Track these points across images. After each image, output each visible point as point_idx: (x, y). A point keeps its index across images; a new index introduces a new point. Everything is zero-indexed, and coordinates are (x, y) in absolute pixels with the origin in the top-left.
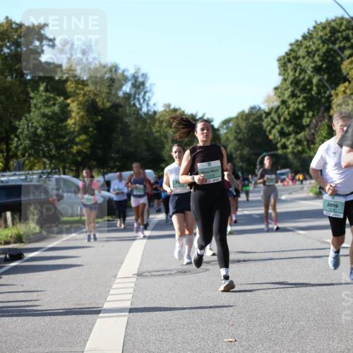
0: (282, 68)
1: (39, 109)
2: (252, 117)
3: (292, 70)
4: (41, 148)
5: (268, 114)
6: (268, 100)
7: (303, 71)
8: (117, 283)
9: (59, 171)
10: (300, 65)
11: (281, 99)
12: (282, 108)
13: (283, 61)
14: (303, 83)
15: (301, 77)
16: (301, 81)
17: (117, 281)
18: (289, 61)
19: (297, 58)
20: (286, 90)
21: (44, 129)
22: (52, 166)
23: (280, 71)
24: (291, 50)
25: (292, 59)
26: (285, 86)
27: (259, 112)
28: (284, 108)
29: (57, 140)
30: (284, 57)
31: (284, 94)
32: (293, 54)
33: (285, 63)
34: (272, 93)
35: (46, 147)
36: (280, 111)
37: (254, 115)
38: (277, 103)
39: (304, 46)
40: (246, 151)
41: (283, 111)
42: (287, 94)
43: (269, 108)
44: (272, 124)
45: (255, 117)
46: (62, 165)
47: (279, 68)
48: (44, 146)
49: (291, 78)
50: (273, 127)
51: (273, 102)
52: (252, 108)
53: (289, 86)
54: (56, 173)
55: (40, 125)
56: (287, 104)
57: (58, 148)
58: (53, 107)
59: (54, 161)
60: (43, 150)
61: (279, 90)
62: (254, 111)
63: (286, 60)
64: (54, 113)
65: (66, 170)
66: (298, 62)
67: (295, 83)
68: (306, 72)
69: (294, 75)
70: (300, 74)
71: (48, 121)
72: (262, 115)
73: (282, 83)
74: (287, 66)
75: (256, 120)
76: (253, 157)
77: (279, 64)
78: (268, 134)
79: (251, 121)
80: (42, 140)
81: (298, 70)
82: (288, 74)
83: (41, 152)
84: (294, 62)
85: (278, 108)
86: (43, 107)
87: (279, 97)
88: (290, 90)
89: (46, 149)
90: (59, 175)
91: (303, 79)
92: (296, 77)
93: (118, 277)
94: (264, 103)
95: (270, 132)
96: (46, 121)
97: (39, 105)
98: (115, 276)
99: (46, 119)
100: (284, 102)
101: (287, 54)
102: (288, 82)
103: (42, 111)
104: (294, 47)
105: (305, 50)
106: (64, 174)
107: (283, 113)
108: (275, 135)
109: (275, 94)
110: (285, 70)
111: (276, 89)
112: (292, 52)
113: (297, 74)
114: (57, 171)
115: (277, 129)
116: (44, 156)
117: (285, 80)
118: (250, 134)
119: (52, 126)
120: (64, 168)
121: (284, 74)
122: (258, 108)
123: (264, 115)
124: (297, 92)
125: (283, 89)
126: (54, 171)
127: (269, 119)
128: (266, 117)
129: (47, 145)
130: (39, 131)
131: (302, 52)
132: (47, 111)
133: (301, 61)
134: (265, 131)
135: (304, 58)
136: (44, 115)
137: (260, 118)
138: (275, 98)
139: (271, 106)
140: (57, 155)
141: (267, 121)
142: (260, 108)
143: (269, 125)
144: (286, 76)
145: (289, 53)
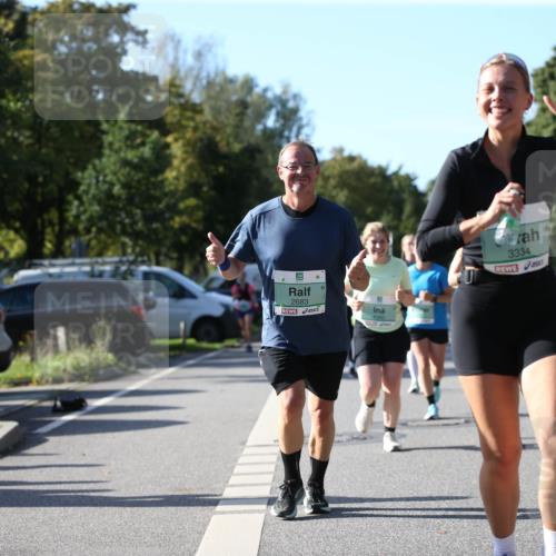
1: (117, 152)
4: (118, 219)
8: (247, 455)
9: (149, 260)
17: (246, 451)
21: (126, 186)
22: (138, 249)
26: (543, 121)
29: (146, 206)
35: (127, 217)
46: (154, 248)
48: (123, 215)
54: (143, 263)
55: (119, 180)
57: (148, 219)
58: (142, 149)
59: (140, 242)
60: (121, 223)
64: (142, 159)
65: (162, 258)
71: (133, 173)
80: (121, 205)
83: (119, 227)
86: (124, 148)
89: (127, 221)
90: (149, 265)
93: (248, 444)
96: (129, 174)
97: (117, 145)
98: (244, 443)
99: (127, 169)
103: (122, 154)
106: (158, 264)
114: (145, 258)
116: (124, 232)
119: (139, 181)
120: (157, 255)
126: (140, 259)
129: (130, 215)
130: (117, 189)
132: (131, 155)
136: (126, 163)
140: (146, 232)
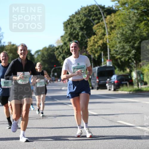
0: (65, 27)
2: (50, 49)
3: (69, 28)
5: (57, 49)
6: (58, 42)
7: (75, 29)
10: (73, 26)
11: (64, 42)
12: (64, 46)
13: (65, 24)
14: (74, 35)
15: (74, 32)
16: (73, 34)
18: (69, 24)
19: (72, 23)
20: (67, 37)
23: (64, 28)
24: (70, 19)
25: (70, 23)
26: (66, 36)
27: (53, 48)
28: (65, 46)
30: (66, 22)
31: (65, 40)
32: (71, 21)
33: (67, 25)
34: (60, 39)
36: (63, 48)
37: (51, 49)
38: (62, 44)
39: (76, 18)
40: (46, 66)
41: (64, 47)
42: (67, 39)
43: (58, 46)
44: (59, 53)
45: (51, 50)
47: (64, 27)
49: (69, 32)
50: (59, 55)
51: (60, 43)
52: (50, 46)
53: (68, 36)
56: (67, 44)
61: (63, 38)
62: (51, 47)
63: (67, 23)
66: (73, 25)
67: (71, 34)
68: (76, 30)
69: (70, 31)
70: (73, 30)
72: (54, 49)
73: (65, 34)
74: (67, 26)
75: (51, 51)
76: (49, 69)
77: (64, 25)
78: (57, 58)
79: (49, 51)
81: (73, 29)
82: (68, 30)
84: (71, 25)
85: (62, 46)
87: (63, 41)
88: (68, 38)
91: (75, 33)
92: (71, 32)
94: (56, 43)
95: (58, 57)
100: (65, 43)
101: (68, 21)
102: (67, 34)
104: (72, 18)
105: (76, 19)
107: (65, 49)
108: (60, 59)
109: (61, 39)
110: (67, 28)
111: (62, 37)
112: (70, 20)
113: (72, 30)
115: (62, 56)
117: (66, 33)
118: (49, 58)
121: (66, 30)
122: (53, 46)
123: (55, 49)
124: (71, 39)
125: (65, 37)
127: (58, 51)
128: (57, 50)
131: (75, 20)
133: (74, 24)
134: (56, 57)
135: (75, 23)
137: (54, 51)
138: (61, 41)
139: (59, 45)
141: (57, 52)
142: (54, 46)
143: (58, 54)
144: (67, 31)
145: (69, 20)
